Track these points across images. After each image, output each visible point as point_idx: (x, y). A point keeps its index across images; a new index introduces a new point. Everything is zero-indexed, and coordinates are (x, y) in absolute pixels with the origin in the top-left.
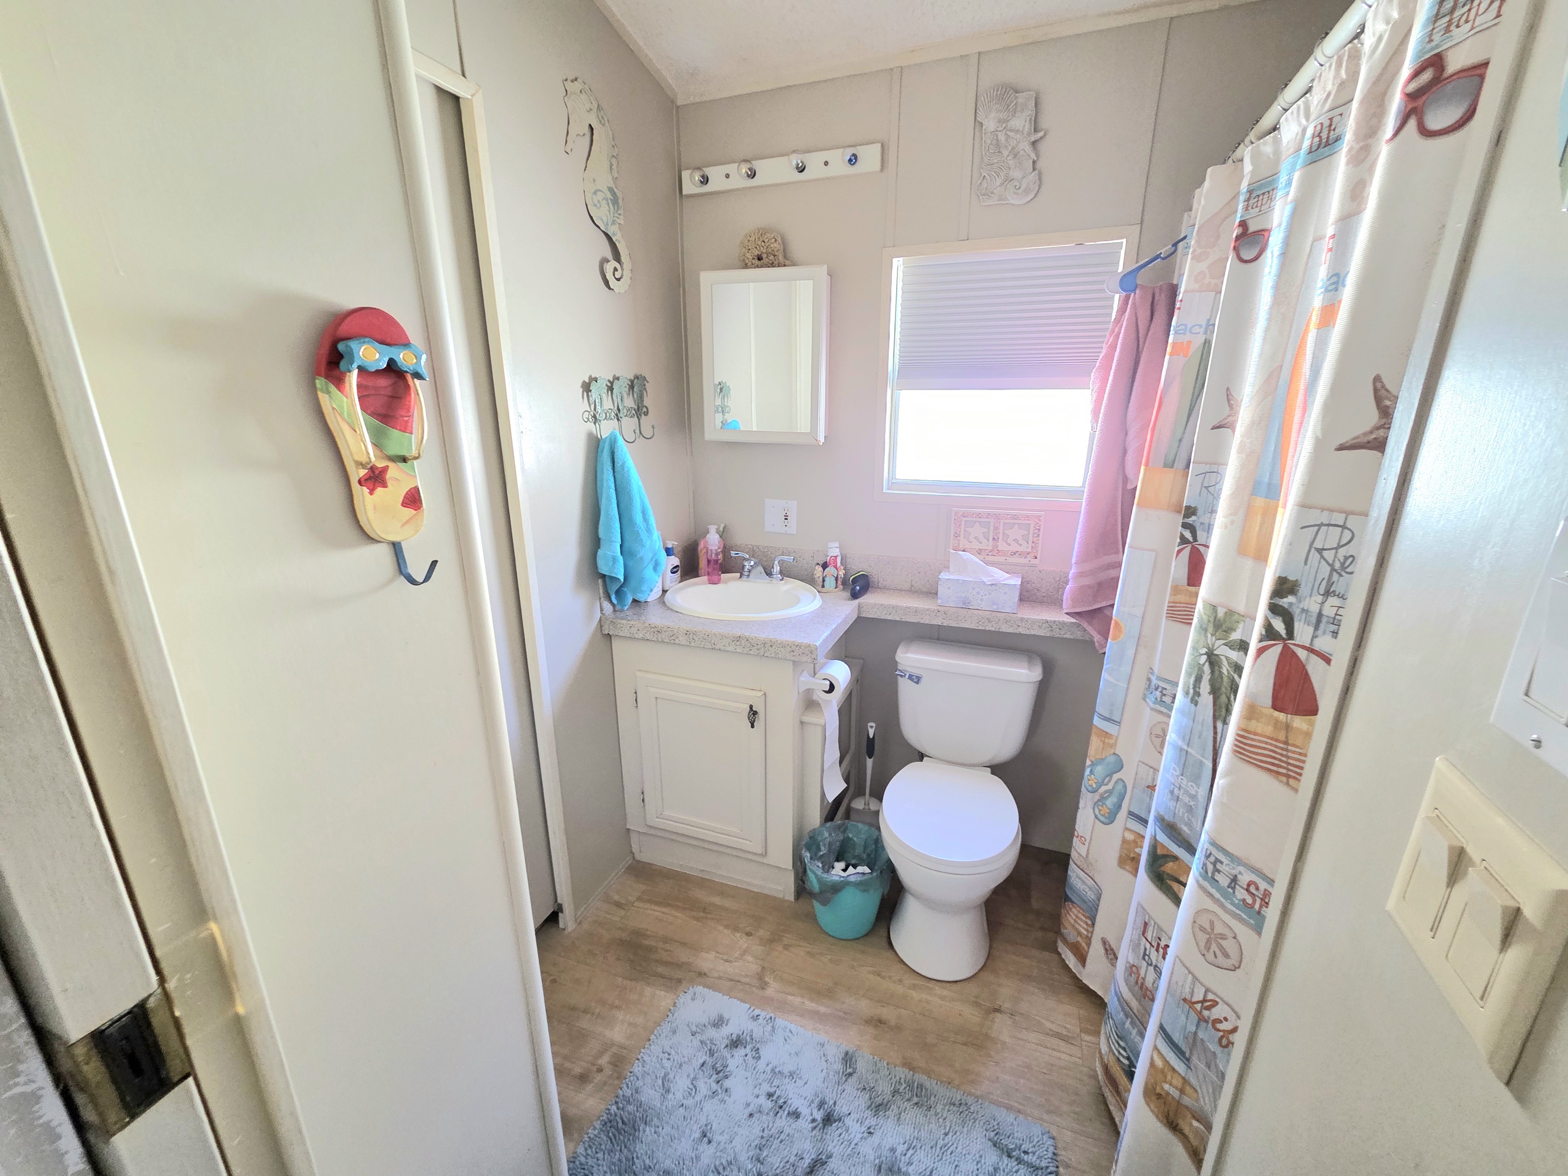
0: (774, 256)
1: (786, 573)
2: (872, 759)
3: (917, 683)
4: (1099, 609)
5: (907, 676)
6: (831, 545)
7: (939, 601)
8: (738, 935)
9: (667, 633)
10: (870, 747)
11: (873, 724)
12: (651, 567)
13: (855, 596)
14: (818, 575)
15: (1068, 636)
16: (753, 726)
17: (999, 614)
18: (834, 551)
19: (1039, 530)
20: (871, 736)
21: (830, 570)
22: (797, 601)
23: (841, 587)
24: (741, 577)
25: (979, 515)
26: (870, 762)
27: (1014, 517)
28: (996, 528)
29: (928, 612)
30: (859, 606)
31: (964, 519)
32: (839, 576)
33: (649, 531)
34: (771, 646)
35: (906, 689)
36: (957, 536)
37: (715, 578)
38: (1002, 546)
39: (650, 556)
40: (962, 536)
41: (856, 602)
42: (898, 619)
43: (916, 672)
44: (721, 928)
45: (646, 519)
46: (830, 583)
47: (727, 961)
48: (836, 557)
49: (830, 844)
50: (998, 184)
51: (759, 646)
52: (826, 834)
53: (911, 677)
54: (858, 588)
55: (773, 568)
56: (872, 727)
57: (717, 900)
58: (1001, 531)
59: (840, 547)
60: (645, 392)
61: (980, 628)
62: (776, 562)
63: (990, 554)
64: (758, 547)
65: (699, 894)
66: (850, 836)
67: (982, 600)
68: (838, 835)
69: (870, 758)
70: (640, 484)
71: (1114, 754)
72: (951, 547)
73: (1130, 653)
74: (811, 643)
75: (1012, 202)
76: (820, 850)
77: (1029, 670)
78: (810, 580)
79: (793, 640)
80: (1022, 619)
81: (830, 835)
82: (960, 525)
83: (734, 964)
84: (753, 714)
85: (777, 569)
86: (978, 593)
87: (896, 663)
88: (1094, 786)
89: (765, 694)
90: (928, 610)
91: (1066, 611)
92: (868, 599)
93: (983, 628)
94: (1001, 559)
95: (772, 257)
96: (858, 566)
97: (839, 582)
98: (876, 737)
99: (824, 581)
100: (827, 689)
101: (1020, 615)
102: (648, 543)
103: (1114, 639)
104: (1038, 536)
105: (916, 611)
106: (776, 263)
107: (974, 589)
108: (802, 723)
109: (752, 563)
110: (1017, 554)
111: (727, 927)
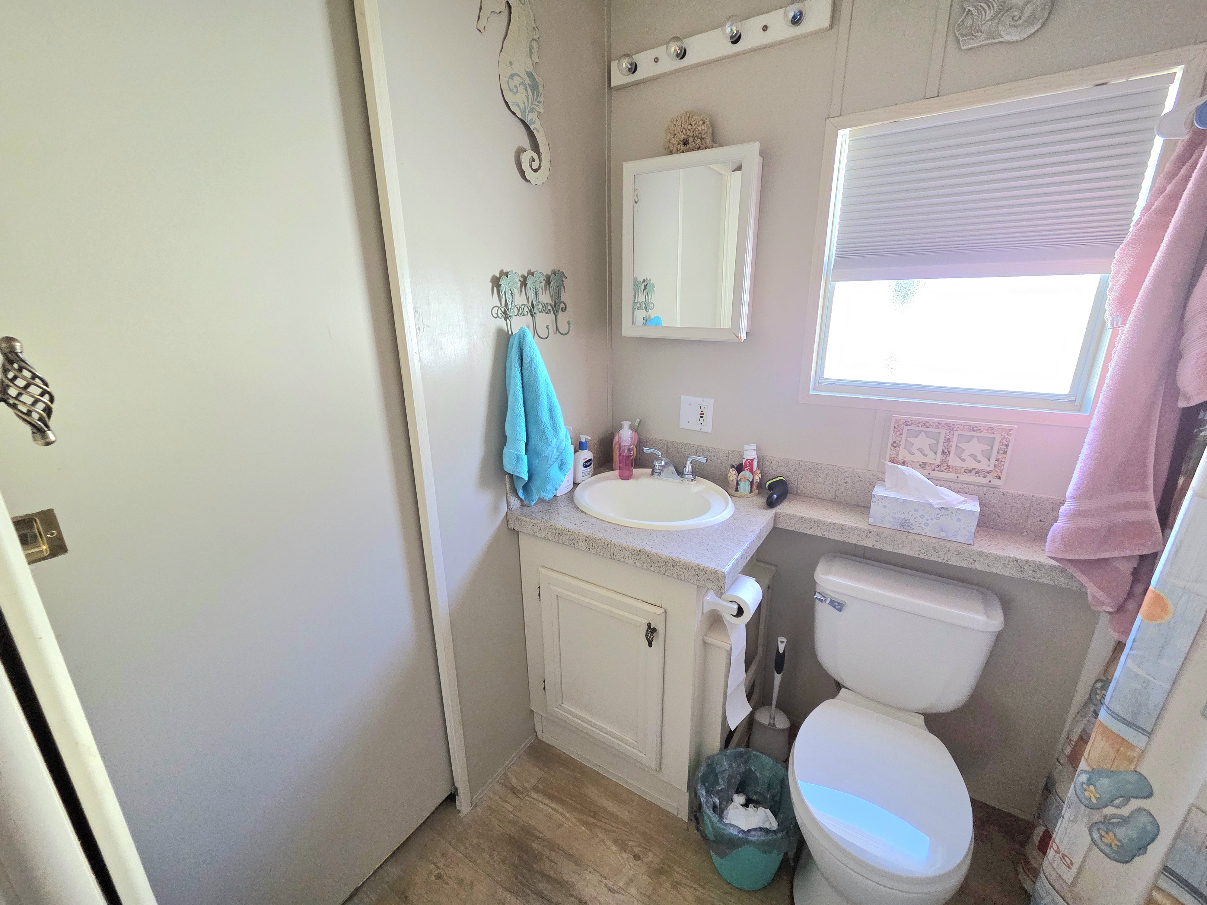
0: (702, 139)
1: (699, 472)
2: (781, 675)
3: (840, 610)
4: (1106, 560)
5: (828, 602)
6: (747, 447)
7: (871, 520)
8: (625, 855)
10: (780, 662)
11: (785, 640)
12: (556, 466)
13: (771, 504)
14: (731, 478)
15: (1046, 580)
16: (650, 645)
17: (949, 544)
18: (750, 454)
19: (1007, 446)
20: (781, 651)
21: (746, 473)
22: (706, 508)
23: (757, 491)
24: (652, 474)
25: (926, 424)
26: (778, 678)
27: (974, 429)
28: (948, 440)
29: (856, 532)
30: (775, 516)
31: (906, 428)
32: (755, 481)
33: (555, 429)
34: (673, 566)
35: (823, 612)
36: (895, 445)
37: (626, 473)
38: (953, 460)
39: (556, 454)
40: (902, 447)
41: (772, 512)
42: (819, 534)
43: (839, 598)
44: (609, 843)
45: (552, 418)
46: (745, 487)
47: (610, 890)
48: (752, 460)
49: (730, 777)
50: (988, 18)
51: (660, 565)
52: (726, 765)
53: (833, 603)
54: (775, 496)
55: (685, 467)
56: (782, 642)
57: (610, 805)
58: (954, 444)
59: (758, 450)
60: (562, 288)
61: (922, 556)
62: (689, 462)
63: (937, 469)
64: (672, 443)
65: (592, 793)
66: (753, 769)
67: (927, 525)
68: (739, 766)
69: (779, 673)
70: (549, 381)
71: (1135, 771)
72: (888, 458)
73: (1183, 644)
74: (719, 569)
75: (1008, 38)
76: (718, 783)
77: (988, 617)
78: (722, 481)
79: (697, 562)
80: (980, 554)
81: (730, 765)
82: (901, 434)
83: (617, 895)
84: (651, 631)
85: (689, 468)
86: (922, 516)
87: (814, 583)
88: (1094, 801)
89: (666, 612)
90: (857, 528)
91: (1047, 554)
92: (786, 508)
93: (926, 558)
94: (952, 476)
95: (699, 141)
96: (777, 473)
97: (754, 487)
98: (786, 654)
99: (738, 484)
100: (735, 613)
101: (977, 548)
102: (554, 441)
103: (1151, 617)
104: (1005, 452)
105: (842, 528)
106: (703, 146)
107: (916, 510)
108: (705, 643)
109: (663, 463)
110: (974, 472)
111: (615, 842)
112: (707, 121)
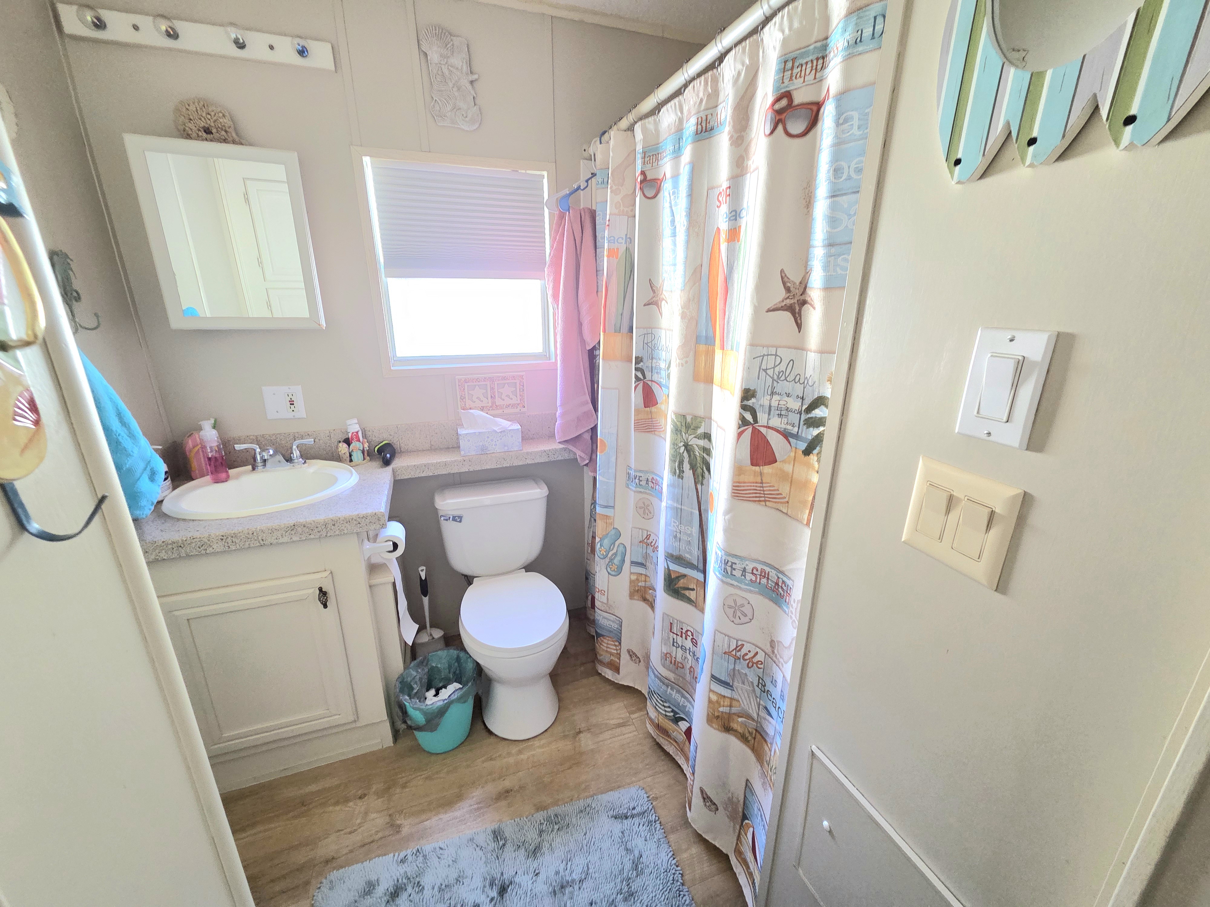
0: (226, 131)
1: (307, 455)
2: (427, 597)
3: (460, 521)
4: (580, 435)
5: (451, 519)
6: (349, 422)
7: (462, 453)
8: (351, 804)
9: (193, 545)
10: (425, 587)
11: (424, 568)
12: (145, 478)
13: (387, 463)
14: (343, 452)
15: (560, 458)
16: (325, 606)
17: (510, 453)
18: (353, 427)
19: (523, 386)
20: (423, 578)
21: (355, 444)
22: (334, 480)
23: (368, 458)
24: (254, 469)
25: (477, 380)
26: (426, 600)
27: (504, 378)
28: (492, 389)
29: (455, 464)
30: (393, 471)
31: (466, 385)
32: (365, 449)
33: (132, 436)
34: (334, 525)
35: (449, 530)
36: (462, 398)
37: (223, 475)
38: (498, 402)
39: (142, 465)
40: (467, 398)
41: (389, 469)
42: (431, 474)
43: (456, 513)
44: (331, 808)
45: (123, 423)
46: (357, 456)
47: (350, 833)
48: (357, 432)
49: (421, 679)
50: (448, 110)
51: (320, 529)
52: (414, 673)
53: (454, 519)
54: (388, 456)
55: (292, 453)
56: (422, 570)
57: (313, 788)
58: (496, 390)
59: (358, 423)
61: (499, 466)
62: (294, 447)
63: (490, 409)
64: (263, 436)
65: (292, 793)
66: (434, 665)
67: (496, 445)
68: (423, 669)
69: (425, 596)
70: (105, 382)
71: (614, 528)
72: (460, 407)
73: (613, 459)
74: (377, 511)
75: (463, 127)
76: (413, 689)
77: (540, 488)
78: (337, 458)
79: (356, 513)
80: (527, 453)
81: (417, 672)
82: (464, 389)
83: (360, 830)
84: (323, 593)
85: (296, 453)
86: (492, 440)
87: (436, 510)
88: (605, 554)
89: (331, 573)
90: (455, 461)
91: (558, 441)
92: (397, 463)
93: (501, 466)
94: (500, 411)
95: (223, 133)
96: (381, 437)
97: (366, 454)
98: (427, 579)
99: (350, 456)
100: (392, 549)
101: (525, 451)
102: (136, 451)
103: (601, 452)
104: (523, 390)
105: (446, 464)
106: (230, 139)
107: (488, 437)
108: (370, 586)
109: (271, 452)
110: (510, 406)
111: (337, 803)
112: (227, 114)
